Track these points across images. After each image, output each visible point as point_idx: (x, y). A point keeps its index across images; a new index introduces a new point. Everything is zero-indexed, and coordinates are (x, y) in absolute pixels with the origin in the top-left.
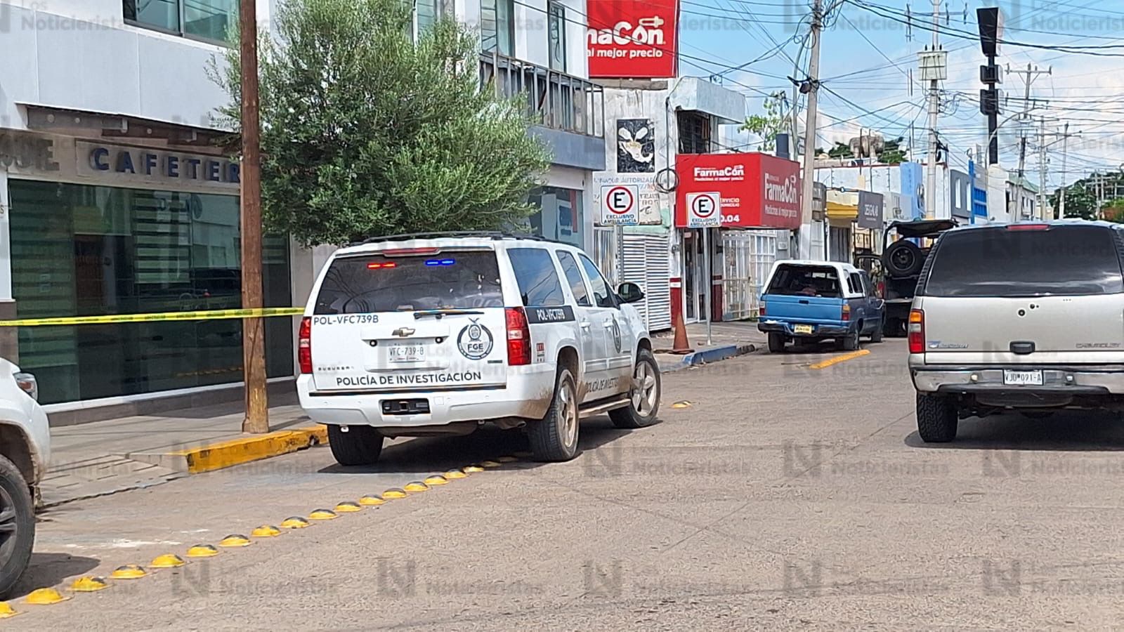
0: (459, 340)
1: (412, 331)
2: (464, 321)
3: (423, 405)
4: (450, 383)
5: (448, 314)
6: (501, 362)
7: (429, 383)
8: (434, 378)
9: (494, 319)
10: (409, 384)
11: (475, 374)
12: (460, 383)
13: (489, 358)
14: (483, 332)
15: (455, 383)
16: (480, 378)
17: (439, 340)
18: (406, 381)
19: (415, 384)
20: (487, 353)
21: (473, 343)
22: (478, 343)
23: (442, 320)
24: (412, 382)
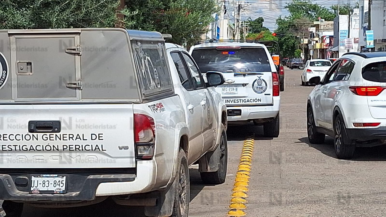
0: (253, 85)
1: (233, 81)
2: (255, 77)
3: (239, 112)
4: (248, 103)
5: (248, 74)
6: (270, 94)
7: (239, 103)
8: (241, 101)
9: (267, 76)
10: (230, 103)
11: (259, 99)
12: (252, 103)
13: (266, 93)
14: (263, 82)
15: (250, 103)
16: (260, 101)
17: (244, 85)
18: (229, 102)
19: (233, 103)
20: (264, 91)
21: (259, 86)
22: (261, 86)
23: (246, 77)
24: (232, 102)
